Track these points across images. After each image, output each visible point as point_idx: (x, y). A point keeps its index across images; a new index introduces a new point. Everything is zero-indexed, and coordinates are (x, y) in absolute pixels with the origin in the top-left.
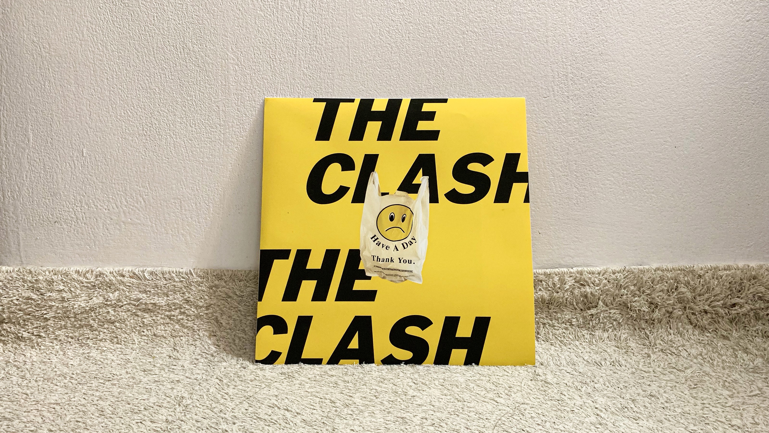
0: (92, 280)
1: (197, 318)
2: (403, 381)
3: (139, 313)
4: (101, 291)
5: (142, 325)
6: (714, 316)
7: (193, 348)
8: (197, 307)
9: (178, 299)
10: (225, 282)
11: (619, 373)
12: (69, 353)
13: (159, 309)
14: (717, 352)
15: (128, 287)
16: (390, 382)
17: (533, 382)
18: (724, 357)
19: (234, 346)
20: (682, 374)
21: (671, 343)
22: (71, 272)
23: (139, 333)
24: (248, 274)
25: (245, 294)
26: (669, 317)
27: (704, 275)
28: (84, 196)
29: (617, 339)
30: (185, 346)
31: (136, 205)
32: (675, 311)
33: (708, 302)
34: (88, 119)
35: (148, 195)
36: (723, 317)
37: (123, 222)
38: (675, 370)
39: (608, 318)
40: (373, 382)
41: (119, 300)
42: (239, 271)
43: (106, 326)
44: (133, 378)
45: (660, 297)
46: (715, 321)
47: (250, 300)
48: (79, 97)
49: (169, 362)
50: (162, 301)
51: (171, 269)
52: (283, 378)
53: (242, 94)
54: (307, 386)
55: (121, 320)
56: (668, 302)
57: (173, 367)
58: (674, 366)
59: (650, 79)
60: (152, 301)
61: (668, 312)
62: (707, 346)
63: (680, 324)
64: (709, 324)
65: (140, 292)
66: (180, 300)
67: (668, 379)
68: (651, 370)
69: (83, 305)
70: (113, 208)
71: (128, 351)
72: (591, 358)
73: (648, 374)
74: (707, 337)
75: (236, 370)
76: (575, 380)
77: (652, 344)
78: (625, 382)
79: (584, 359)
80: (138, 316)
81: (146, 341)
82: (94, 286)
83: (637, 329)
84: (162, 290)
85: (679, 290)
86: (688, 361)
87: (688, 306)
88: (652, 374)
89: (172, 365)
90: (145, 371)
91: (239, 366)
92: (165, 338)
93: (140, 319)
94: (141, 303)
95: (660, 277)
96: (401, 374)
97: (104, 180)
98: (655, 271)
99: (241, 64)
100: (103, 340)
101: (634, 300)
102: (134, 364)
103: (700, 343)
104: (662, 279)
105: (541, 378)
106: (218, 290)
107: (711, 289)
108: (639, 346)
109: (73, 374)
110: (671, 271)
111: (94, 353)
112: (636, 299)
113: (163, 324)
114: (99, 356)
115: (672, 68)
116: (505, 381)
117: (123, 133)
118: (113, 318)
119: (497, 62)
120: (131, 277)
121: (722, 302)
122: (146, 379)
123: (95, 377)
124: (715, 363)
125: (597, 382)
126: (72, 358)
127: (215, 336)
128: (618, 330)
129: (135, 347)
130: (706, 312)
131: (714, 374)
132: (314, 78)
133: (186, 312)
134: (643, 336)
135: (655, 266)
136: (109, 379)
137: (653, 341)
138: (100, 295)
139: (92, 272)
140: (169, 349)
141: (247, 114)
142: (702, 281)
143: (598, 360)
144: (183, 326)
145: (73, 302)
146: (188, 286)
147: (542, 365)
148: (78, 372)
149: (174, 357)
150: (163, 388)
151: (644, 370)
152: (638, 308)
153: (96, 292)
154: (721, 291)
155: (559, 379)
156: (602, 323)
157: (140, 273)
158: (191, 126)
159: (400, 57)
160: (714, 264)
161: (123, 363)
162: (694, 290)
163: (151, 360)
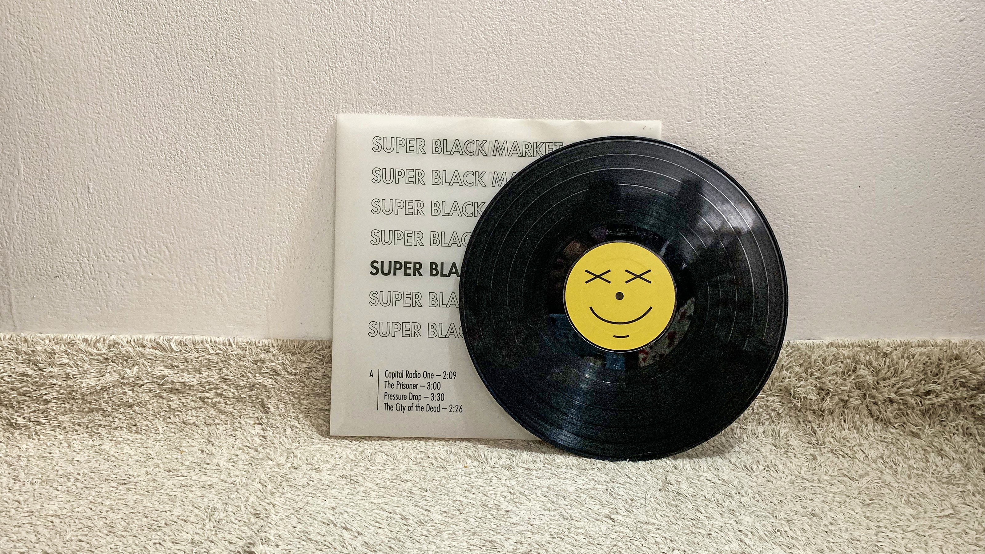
0: (104, 351)
1: (238, 401)
2: (497, 489)
3: (165, 394)
4: (115, 365)
5: (168, 410)
6: (902, 407)
7: (232, 439)
8: (237, 387)
9: (214, 377)
10: (274, 355)
11: (775, 481)
12: (75, 445)
13: (190, 389)
14: (902, 454)
15: (150, 361)
16: (480, 491)
17: (663, 493)
18: (912, 462)
19: (284, 438)
20: (854, 484)
21: (844, 441)
22: (77, 341)
23: (164, 420)
24: (304, 345)
25: (298, 371)
26: (843, 406)
27: (891, 353)
28: (91, 244)
29: (775, 435)
30: (222, 437)
31: (158, 255)
32: (851, 400)
33: (895, 388)
34: (94, 144)
35: (173, 243)
36: (913, 408)
37: (143, 277)
38: (846, 479)
39: (764, 408)
40: (458, 490)
41: (139, 378)
42: (292, 341)
43: (122, 410)
44: (155, 481)
45: (832, 382)
46: (903, 413)
47: (305, 380)
48: (81, 116)
49: (201, 458)
50: (193, 379)
51: (204, 338)
52: (343, 483)
53: (292, 114)
54: (374, 494)
55: (141, 402)
56: (843, 388)
57: (205, 466)
58: (846, 473)
59: (828, 97)
60: (181, 380)
61: (842, 400)
62: (891, 446)
63: (858, 416)
64: (895, 417)
65: (165, 366)
66: (216, 378)
67: (837, 491)
68: (815, 478)
69: (93, 383)
70: (130, 260)
71: (150, 443)
72: (739, 460)
73: (811, 484)
74: (892, 433)
75: (285, 471)
76: (717, 491)
77: (820, 442)
78: (781, 495)
79: (730, 461)
80: (162, 397)
81: (173, 430)
82: (107, 359)
83: (802, 422)
84: (193, 365)
85: (859, 373)
86: (865, 466)
87: (868, 393)
88: (816, 483)
89: (205, 463)
90: (170, 471)
91: (289, 465)
92: (197, 426)
93: (165, 402)
94: (167, 382)
95: (834, 355)
96: (495, 480)
97: (117, 223)
98: (828, 347)
99: (290, 73)
100: (119, 429)
101: (799, 385)
102: (156, 461)
103: (882, 442)
104: (836, 358)
105: (673, 488)
106: (264, 366)
107: (900, 372)
108: (804, 445)
109: (79, 474)
110: (849, 347)
111: (107, 446)
112: (802, 383)
113: (195, 408)
114: (113, 449)
115: (858, 82)
116: (627, 491)
117: (140, 163)
118: (130, 400)
119: (626, 74)
120: (153, 348)
121: (913, 389)
122: (170, 483)
123: (106, 479)
124: (899, 469)
125: (744, 494)
126: (78, 451)
127: (260, 424)
128: (777, 423)
129: (158, 437)
130: (891, 401)
131: (896, 485)
132: (387, 93)
133: (224, 393)
134: (809, 431)
135: (827, 340)
136: (123, 482)
137: (821, 439)
138: (115, 371)
139: (104, 340)
140: (202, 440)
141: (300, 139)
142: (888, 360)
143: (748, 463)
144: (220, 411)
145: (79, 380)
146: (226, 361)
147: (676, 468)
148: (86, 471)
149: (208, 452)
150: (191, 495)
151: (807, 478)
152: (803, 396)
153: (109, 367)
154: (913, 375)
155: (696, 489)
156: (756, 413)
157: (165, 342)
158: (227, 155)
159: (499, 66)
160: (904, 339)
161: (143, 459)
162: (877, 373)
163: (179, 456)
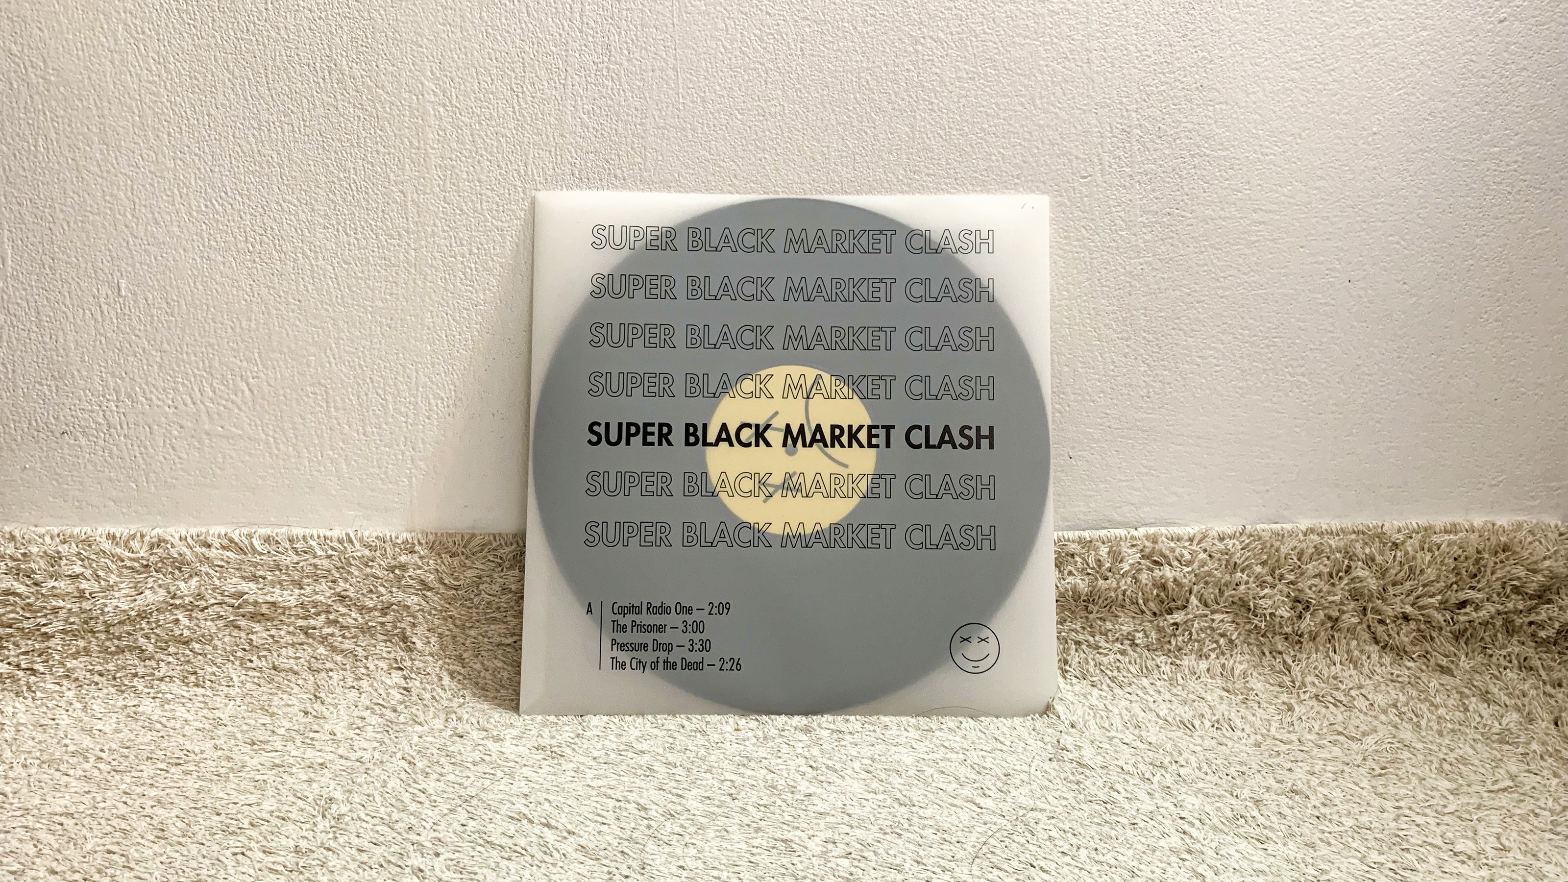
0: (142, 554)
1: (363, 632)
2: (789, 762)
3: (242, 623)
4: (161, 576)
5: (248, 648)
6: (1423, 627)
7: (354, 694)
8: (362, 609)
9: (323, 593)
10: (421, 558)
11: (1230, 744)
12: (94, 707)
13: (284, 614)
14: (1426, 699)
15: (217, 569)
16: (762, 765)
17: (1054, 764)
18: (1442, 711)
19: (440, 691)
20: (1355, 746)
21: (1335, 682)
22: (98, 538)
23: (241, 664)
24: (469, 541)
25: (461, 582)
26: (1332, 628)
27: (1403, 543)
28: (122, 379)
29: (1226, 673)
30: (338, 690)
31: (233, 397)
32: (1344, 617)
33: (1411, 598)
34: (130, 217)
35: (258, 378)
36: (1441, 629)
37: (207, 434)
38: (1342, 738)
39: (1208, 631)
40: (726, 764)
41: (200, 596)
42: (450, 535)
43: (172, 649)
44: (229, 759)
45: (1314, 589)
46: (1424, 637)
47: (472, 596)
48: (108, 172)
49: (305, 723)
50: (289, 598)
51: (308, 531)
52: (540, 757)
53: (453, 167)
54: (590, 774)
55: (203, 636)
56: (1331, 598)
57: (312, 735)
58: (1341, 730)
59: (1299, 141)
60: (268, 598)
61: (1330, 618)
62: (1408, 688)
63: (1355, 643)
64: (1412, 643)
65: (243, 578)
66: (328, 595)
67: (1329, 756)
68: (1294, 737)
69: (124, 606)
70: (185, 404)
71: (219, 701)
72: (1172, 714)
73: (1288, 746)
74: (1409, 669)
75: (443, 741)
76: (1140, 759)
77: (1297, 684)
78: (1241, 763)
79: (1158, 715)
80: (238, 628)
81: (256, 680)
82: (147, 566)
83: (1267, 653)
84: (289, 575)
85: (1354, 574)
86: (1370, 719)
87: (1370, 605)
88: (1296, 746)
89: (311, 731)
90: (254, 744)
91: (450, 733)
92: (296, 673)
93: (243, 635)
94: (246, 601)
95: (1315, 547)
96: (785, 749)
97: (166, 345)
98: (1305, 535)
99: (450, 102)
100: (167, 679)
101: (1261, 595)
102: (230, 728)
103: (1393, 681)
104: (1318, 550)
105: (1071, 756)
106: (406, 575)
107: (1418, 572)
108: (1272, 688)
109: (102, 751)
110: (1338, 535)
111: (148, 707)
112: (1266, 591)
113: (293, 645)
114: (158, 711)
115: (1344, 117)
116: (998, 761)
117: (204, 246)
118: (186, 633)
119: (985, 103)
120: (224, 548)
121: (1439, 597)
122: (255, 762)
123: (148, 758)
124: (1423, 723)
125: (1184, 763)
126: (100, 716)
127: (400, 669)
128: (1228, 656)
129: (233, 692)
130: (1406, 618)
131: (1420, 746)
132: (606, 135)
133: (340, 620)
134: (1279, 667)
135: (1304, 524)
136: (177, 761)
137: (1299, 678)
138: (160, 586)
139: (142, 536)
140: (305, 696)
141: (465, 208)
142: (1399, 554)
143: (1187, 717)
144: (334, 649)
145: (101, 601)
146: (344, 567)
147: (1073, 726)
148: (114, 746)
149: (314, 713)
150: (290, 780)
151: (1280, 737)
152: (1269, 611)
153: (150, 580)
154: (1439, 576)
155: (1108, 757)
156: (1196, 640)
157: (244, 538)
158: (347, 234)
159: (784, 91)
160: (1423, 522)
161: (207, 727)
162: (1383, 574)
163: (267, 720)
